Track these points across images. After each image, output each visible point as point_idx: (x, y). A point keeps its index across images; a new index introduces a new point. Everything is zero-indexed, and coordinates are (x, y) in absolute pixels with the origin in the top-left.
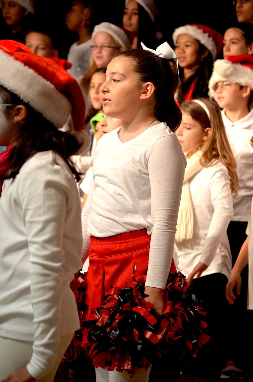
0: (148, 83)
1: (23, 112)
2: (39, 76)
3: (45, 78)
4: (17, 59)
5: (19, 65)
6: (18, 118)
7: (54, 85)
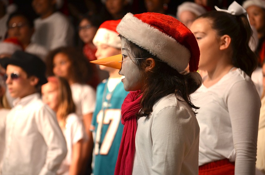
0: (225, 36)
1: (153, 64)
2: (163, 33)
3: (168, 35)
4: (144, 21)
5: (146, 26)
6: (149, 69)
7: (175, 39)
